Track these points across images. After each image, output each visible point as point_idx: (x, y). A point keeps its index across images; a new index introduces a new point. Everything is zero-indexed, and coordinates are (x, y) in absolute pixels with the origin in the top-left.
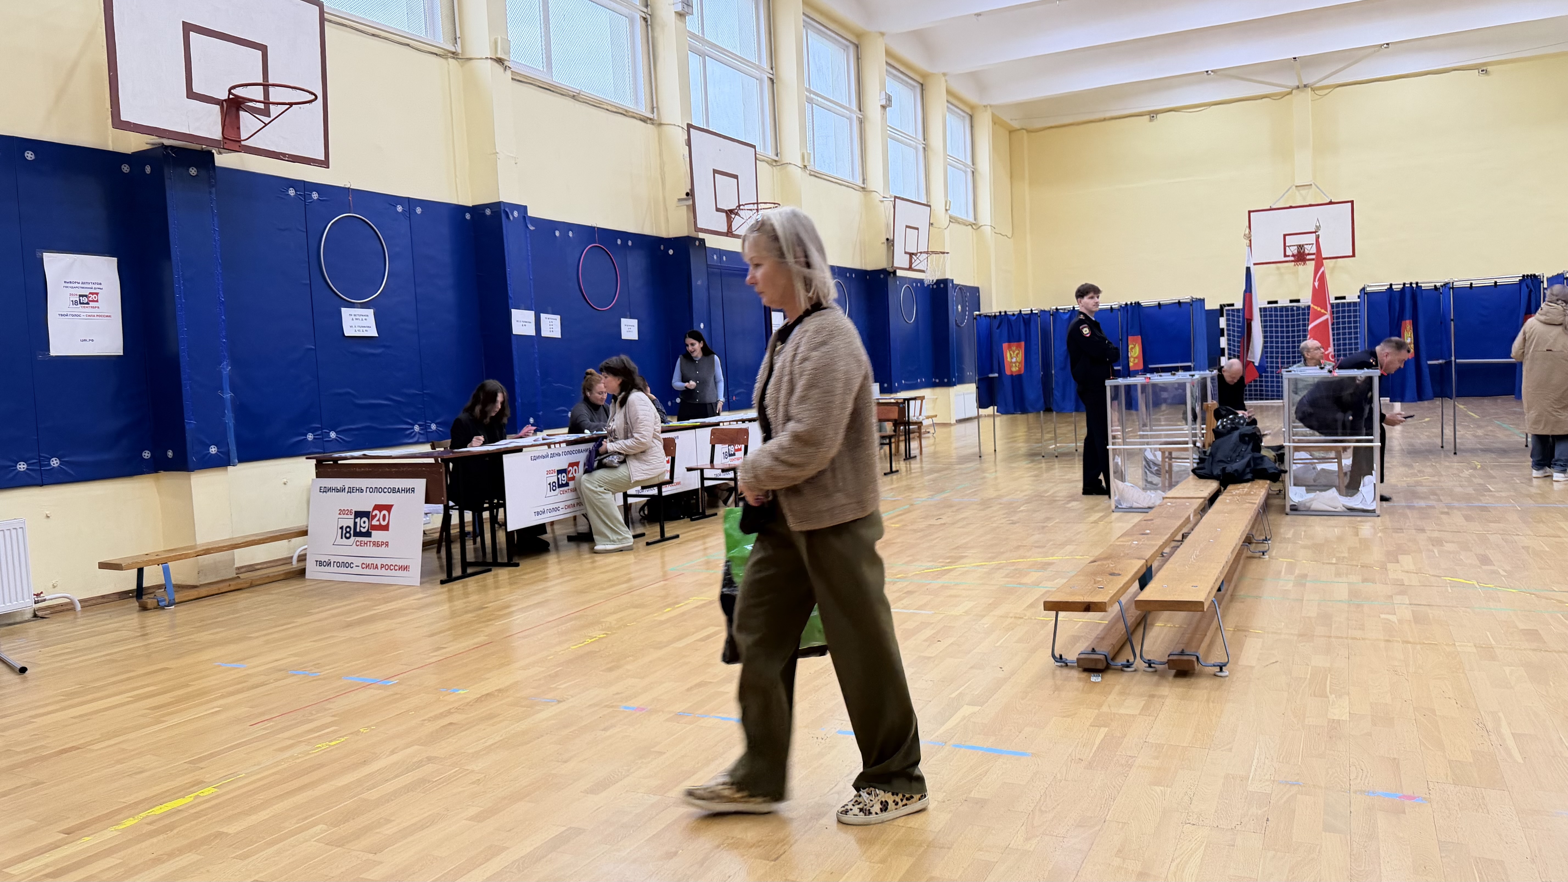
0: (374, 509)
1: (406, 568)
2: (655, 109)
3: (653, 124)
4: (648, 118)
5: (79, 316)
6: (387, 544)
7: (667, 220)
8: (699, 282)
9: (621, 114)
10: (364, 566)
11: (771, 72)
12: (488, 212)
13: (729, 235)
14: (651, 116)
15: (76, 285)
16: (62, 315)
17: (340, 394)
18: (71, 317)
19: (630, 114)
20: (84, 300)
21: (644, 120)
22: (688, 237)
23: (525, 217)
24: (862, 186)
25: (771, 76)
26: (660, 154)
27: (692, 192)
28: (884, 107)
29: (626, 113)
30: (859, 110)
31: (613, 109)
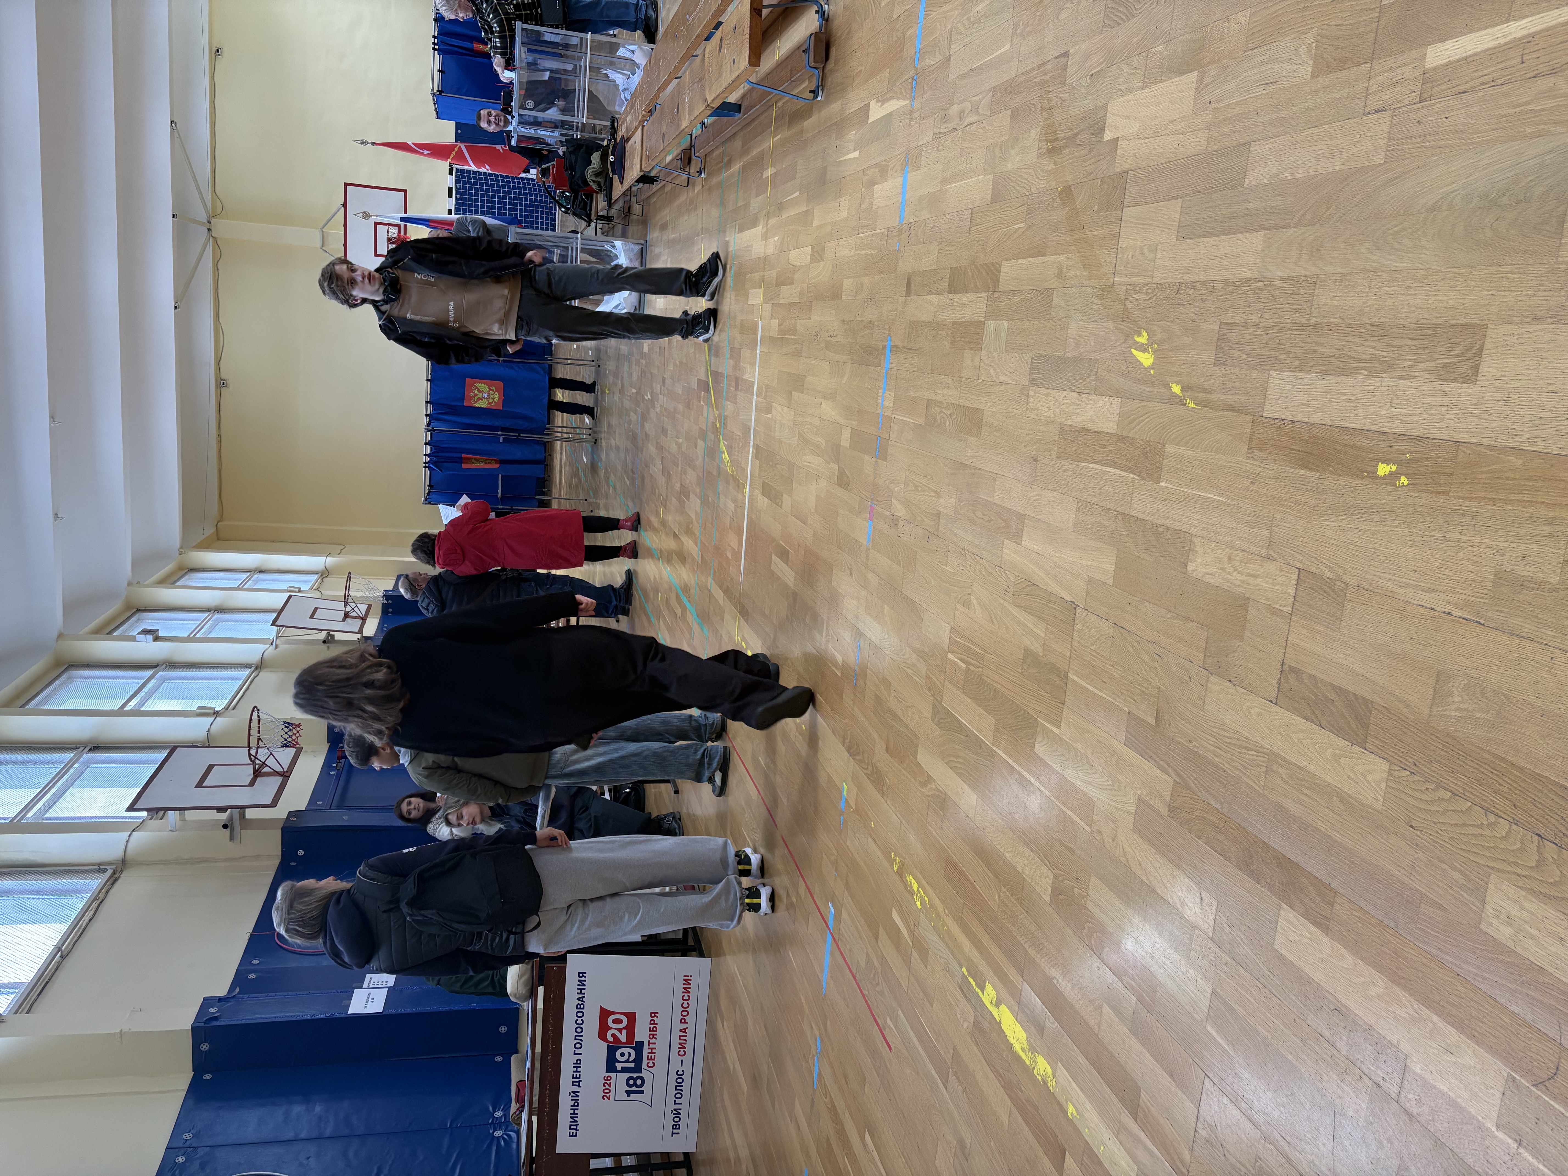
0: (605, 1040)
1: (687, 981)
2: (102, 867)
3: (122, 871)
4: (111, 876)
6: (654, 1015)
7: (258, 857)
8: (345, 819)
9: (99, 905)
10: (682, 1053)
11: (81, 749)
12: (205, 1047)
13: (287, 774)
14: (109, 872)
19: (101, 896)
21: (114, 880)
22: (284, 829)
23: (221, 999)
24: (253, 669)
25: (87, 749)
26: (165, 863)
27: (221, 809)
28: (157, 639)
29: (98, 901)
30: (155, 667)
31: (89, 914)
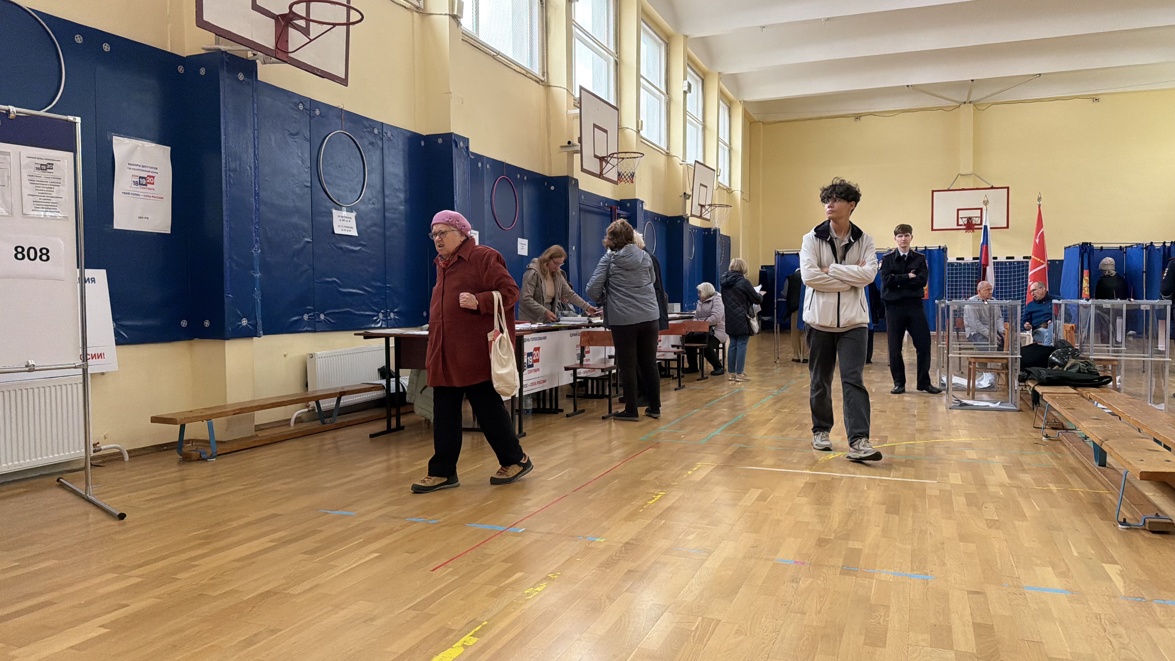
2: (546, 74)
3: (543, 85)
4: (540, 80)
5: (139, 195)
8: (573, 213)
9: (523, 74)
11: (616, 56)
12: (440, 141)
13: (601, 177)
14: (543, 79)
15: (137, 167)
16: (125, 193)
17: (328, 282)
18: (132, 196)
19: (529, 75)
20: (143, 182)
21: (538, 81)
22: (567, 177)
23: (467, 148)
24: (667, 151)
25: (616, 59)
26: (548, 110)
27: (580, 140)
28: (685, 93)
29: (526, 74)
30: (667, 93)
31: (518, 69)
